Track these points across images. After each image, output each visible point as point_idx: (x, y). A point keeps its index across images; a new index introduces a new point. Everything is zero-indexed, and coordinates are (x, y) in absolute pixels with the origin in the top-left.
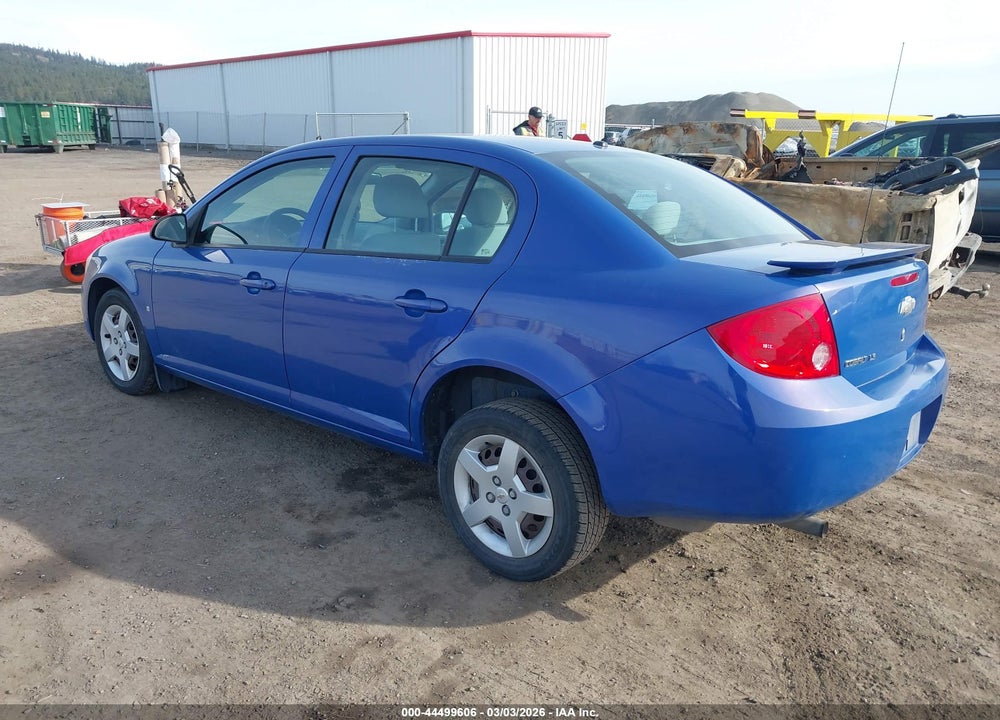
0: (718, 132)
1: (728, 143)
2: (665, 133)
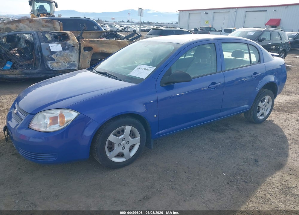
0: (45, 23)
1: (49, 27)
2: (21, 22)
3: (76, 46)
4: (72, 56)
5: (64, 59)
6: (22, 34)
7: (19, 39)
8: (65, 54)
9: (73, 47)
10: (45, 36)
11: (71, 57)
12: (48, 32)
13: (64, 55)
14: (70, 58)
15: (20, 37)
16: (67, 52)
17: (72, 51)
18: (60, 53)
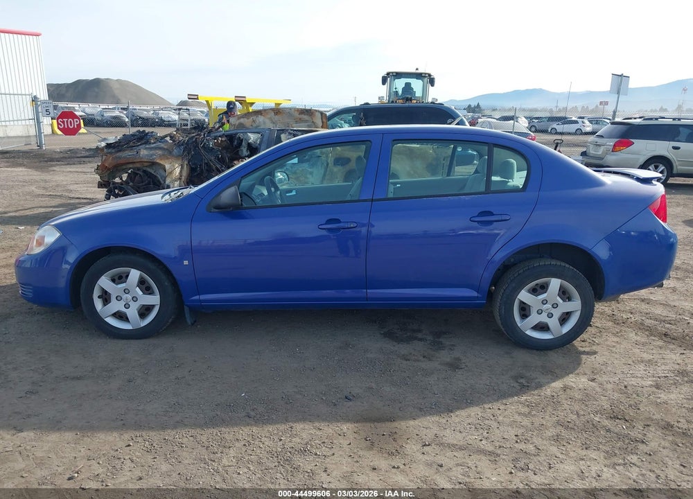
0: (300, 114)
1: (306, 121)
2: (261, 114)
3: (324, 156)
4: (311, 173)
5: (295, 179)
6: (246, 133)
7: (241, 141)
8: (300, 169)
9: (319, 156)
10: (280, 138)
11: (309, 176)
12: (287, 130)
13: (298, 171)
14: (307, 178)
15: (242, 138)
16: (306, 165)
17: (312, 166)
18: (292, 167)
